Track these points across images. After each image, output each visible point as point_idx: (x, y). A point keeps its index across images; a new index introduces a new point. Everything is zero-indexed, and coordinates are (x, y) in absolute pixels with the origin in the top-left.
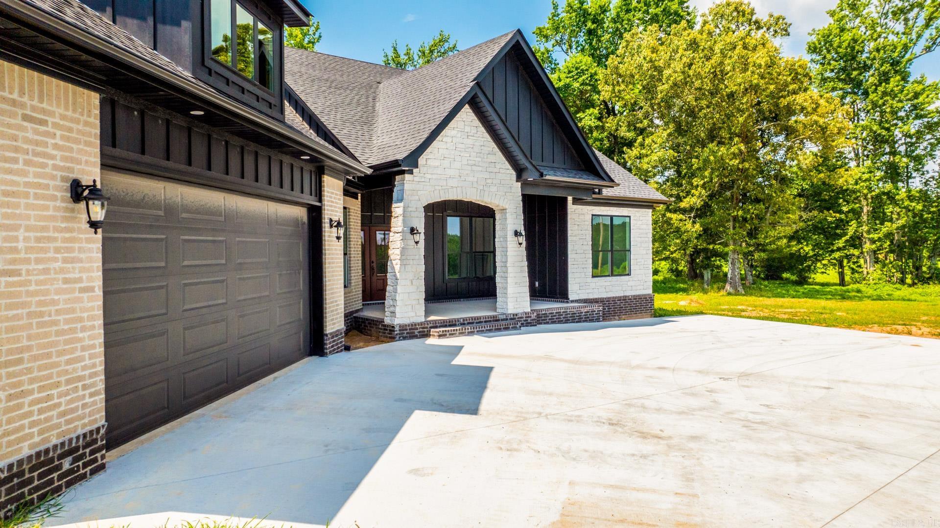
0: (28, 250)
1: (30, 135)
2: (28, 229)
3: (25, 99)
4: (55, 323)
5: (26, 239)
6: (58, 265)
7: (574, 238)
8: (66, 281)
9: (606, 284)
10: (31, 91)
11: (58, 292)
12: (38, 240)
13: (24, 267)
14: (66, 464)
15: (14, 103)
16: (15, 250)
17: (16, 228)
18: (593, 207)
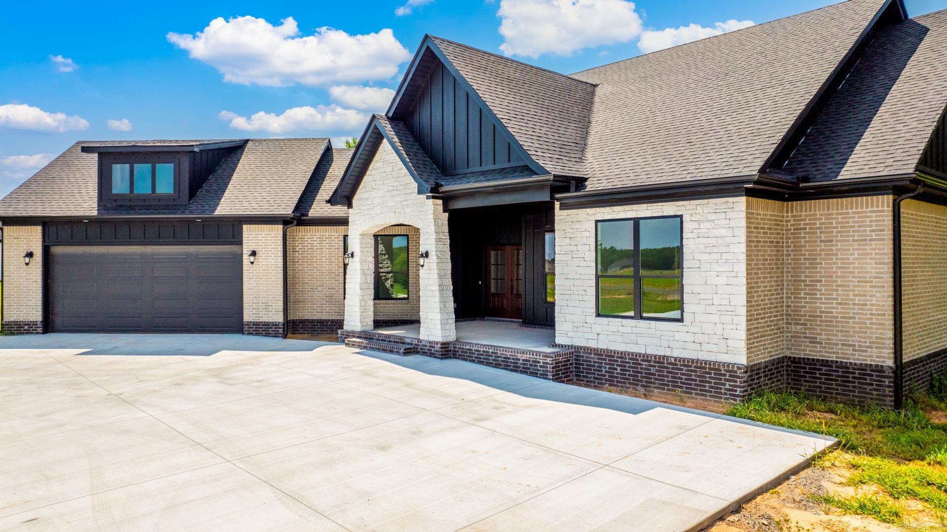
0: (14, 271)
1: (16, 242)
2: (14, 265)
3: (15, 234)
4: (23, 290)
5: (14, 268)
6: (24, 275)
8: (27, 279)
10: (16, 231)
11: (24, 282)
12: (17, 268)
13: (13, 275)
14: (26, 327)
15: (10, 235)
16: (10, 271)
17: (11, 265)
18: (598, 210)
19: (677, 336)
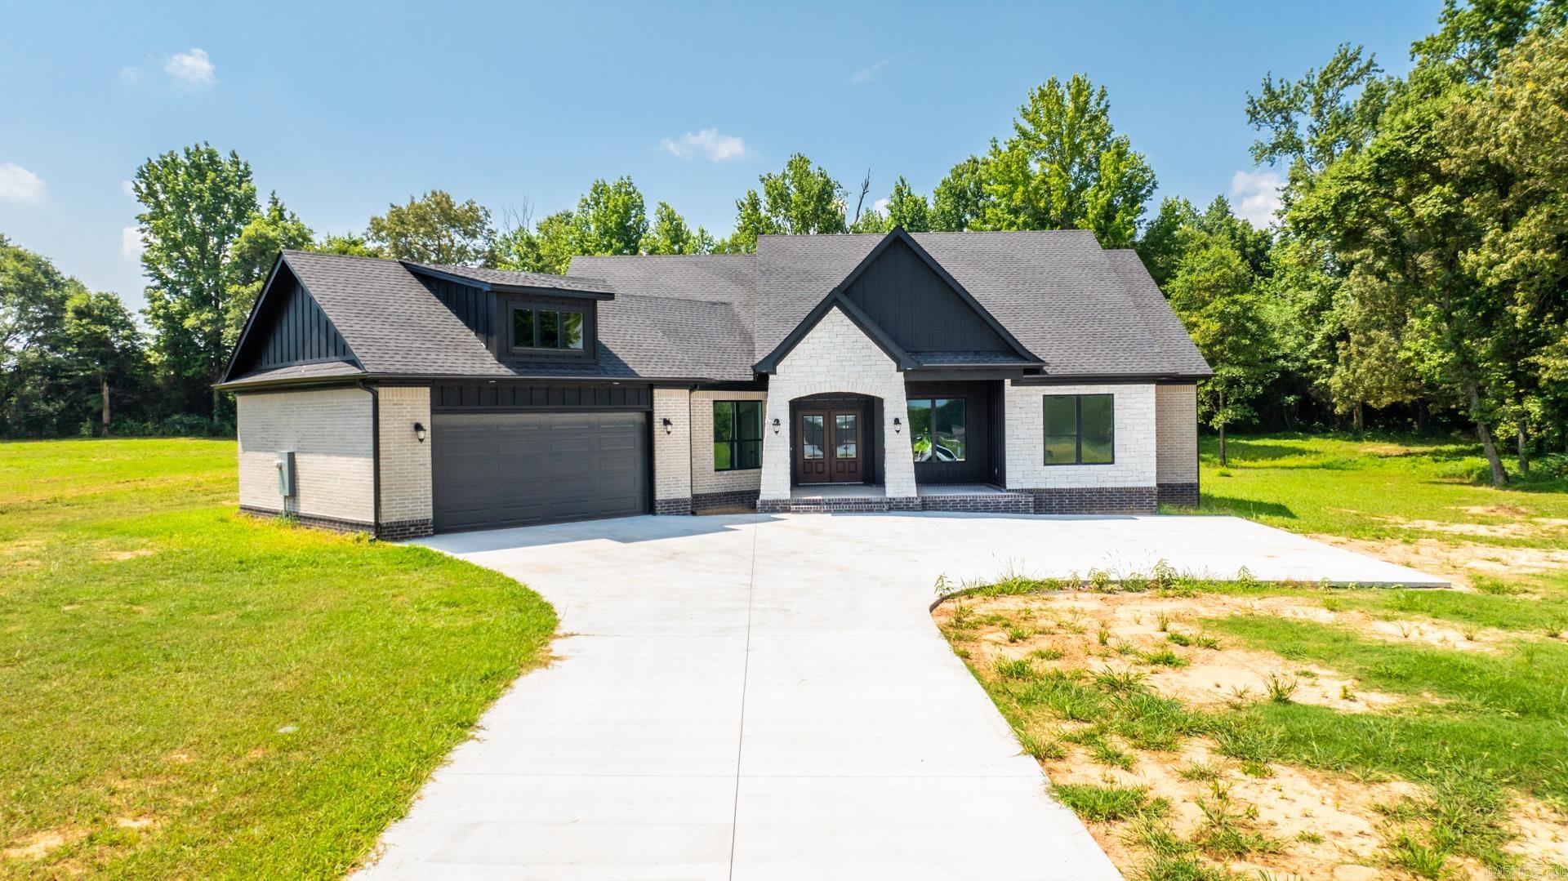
0: (395, 450)
1: (398, 410)
2: (395, 443)
3: (397, 398)
4: (407, 477)
5: (394, 447)
6: (409, 455)
7: (1014, 422)
8: (412, 461)
9: (1069, 473)
10: (397, 394)
11: (409, 465)
12: (399, 446)
13: (393, 457)
15: (390, 400)
16: (389, 451)
17: (389, 443)
18: (1045, 387)
19: (1110, 474)
